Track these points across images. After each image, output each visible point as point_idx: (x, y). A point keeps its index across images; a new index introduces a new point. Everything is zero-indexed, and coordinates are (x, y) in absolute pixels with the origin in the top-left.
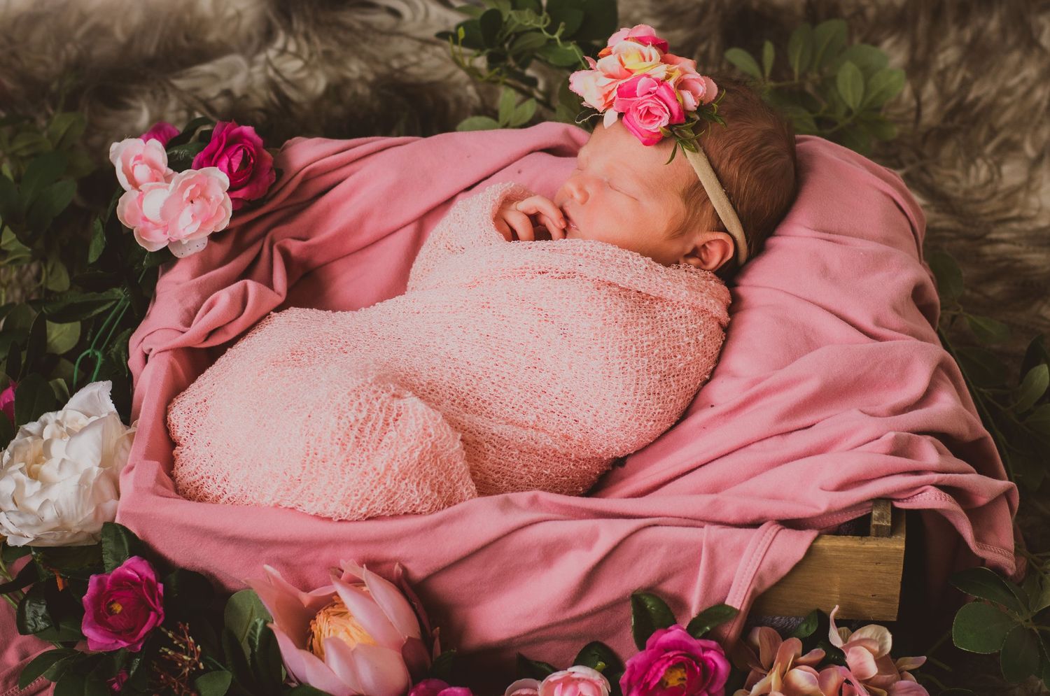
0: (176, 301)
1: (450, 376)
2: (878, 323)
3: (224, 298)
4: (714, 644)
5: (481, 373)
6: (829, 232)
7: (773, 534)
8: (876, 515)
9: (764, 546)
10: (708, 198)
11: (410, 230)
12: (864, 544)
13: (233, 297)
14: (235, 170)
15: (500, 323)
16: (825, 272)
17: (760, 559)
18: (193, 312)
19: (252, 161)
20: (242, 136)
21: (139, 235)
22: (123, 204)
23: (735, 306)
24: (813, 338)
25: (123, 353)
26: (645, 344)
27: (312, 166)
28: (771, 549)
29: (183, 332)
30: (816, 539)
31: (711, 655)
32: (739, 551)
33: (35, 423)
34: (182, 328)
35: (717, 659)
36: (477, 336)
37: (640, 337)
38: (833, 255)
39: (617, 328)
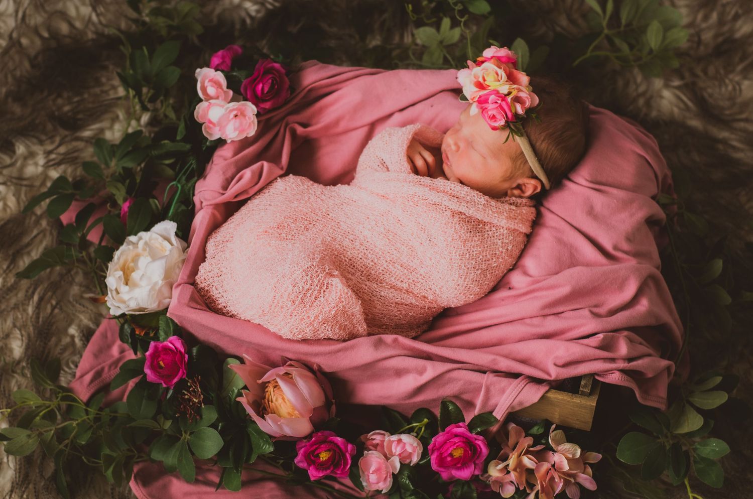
0: (221, 172)
1: (363, 254)
2: (616, 248)
3: (248, 173)
4: (481, 438)
5: (380, 253)
6: (599, 185)
7: (523, 386)
8: (583, 384)
9: (516, 392)
10: (527, 161)
11: (365, 129)
12: (573, 399)
13: (253, 173)
14: (265, 92)
15: (396, 224)
16: (591, 212)
17: (513, 398)
18: (230, 179)
19: (276, 87)
20: (273, 68)
21: (205, 128)
22: (199, 108)
23: (537, 223)
24: (575, 254)
25: (191, 192)
26: (475, 252)
27: (313, 85)
28: (519, 396)
29: (223, 194)
30: (547, 392)
31: (480, 443)
32: (503, 391)
33: (134, 237)
34: (222, 191)
35: (482, 446)
36: (382, 229)
37: (472, 248)
38: (599, 201)
39: (459, 243)
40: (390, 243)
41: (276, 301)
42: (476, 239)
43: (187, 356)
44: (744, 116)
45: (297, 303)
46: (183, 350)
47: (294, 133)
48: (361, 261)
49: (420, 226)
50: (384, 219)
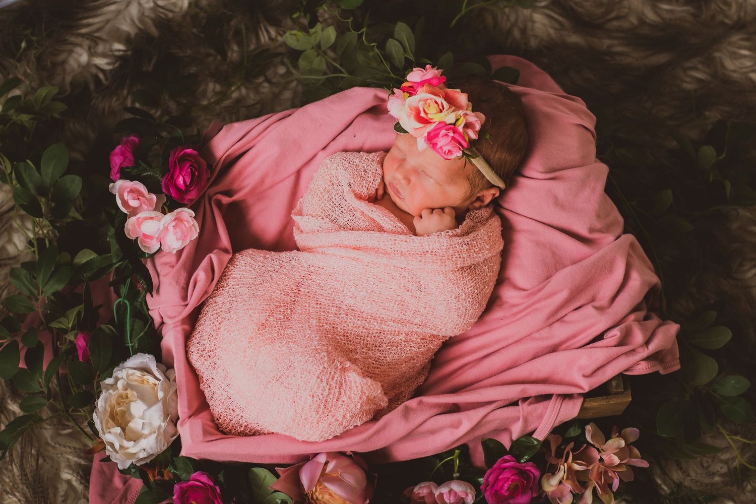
0: (174, 283)
2: (591, 230)
3: (201, 275)
4: (531, 463)
6: (554, 172)
7: (559, 406)
8: (614, 384)
9: (555, 414)
12: (609, 401)
13: (206, 271)
14: (188, 184)
16: (558, 204)
17: (553, 421)
18: (185, 286)
19: (197, 174)
20: (186, 154)
21: (141, 243)
22: (127, 225)
23: (508, 231)
24: (556, 251)
27: (227, 153)
28: (559, 415)
29: (186, 305)
30: (583, 404)
31: (529, 468)
32: (541, 417)
34: (183, 304)
35: (533, 471)
37: (466, 286)
38: (559, 188)
39: (452, 286)
40: (376, 304)
41: (298, 415)
42: (466, 274)
43: (217, 488)
44: (614, 14)
45: (321, 411)
46: (212, 484)
47: (219, 204)
48: (353, 332)
49: (407, 280)
50: (363, 282)
